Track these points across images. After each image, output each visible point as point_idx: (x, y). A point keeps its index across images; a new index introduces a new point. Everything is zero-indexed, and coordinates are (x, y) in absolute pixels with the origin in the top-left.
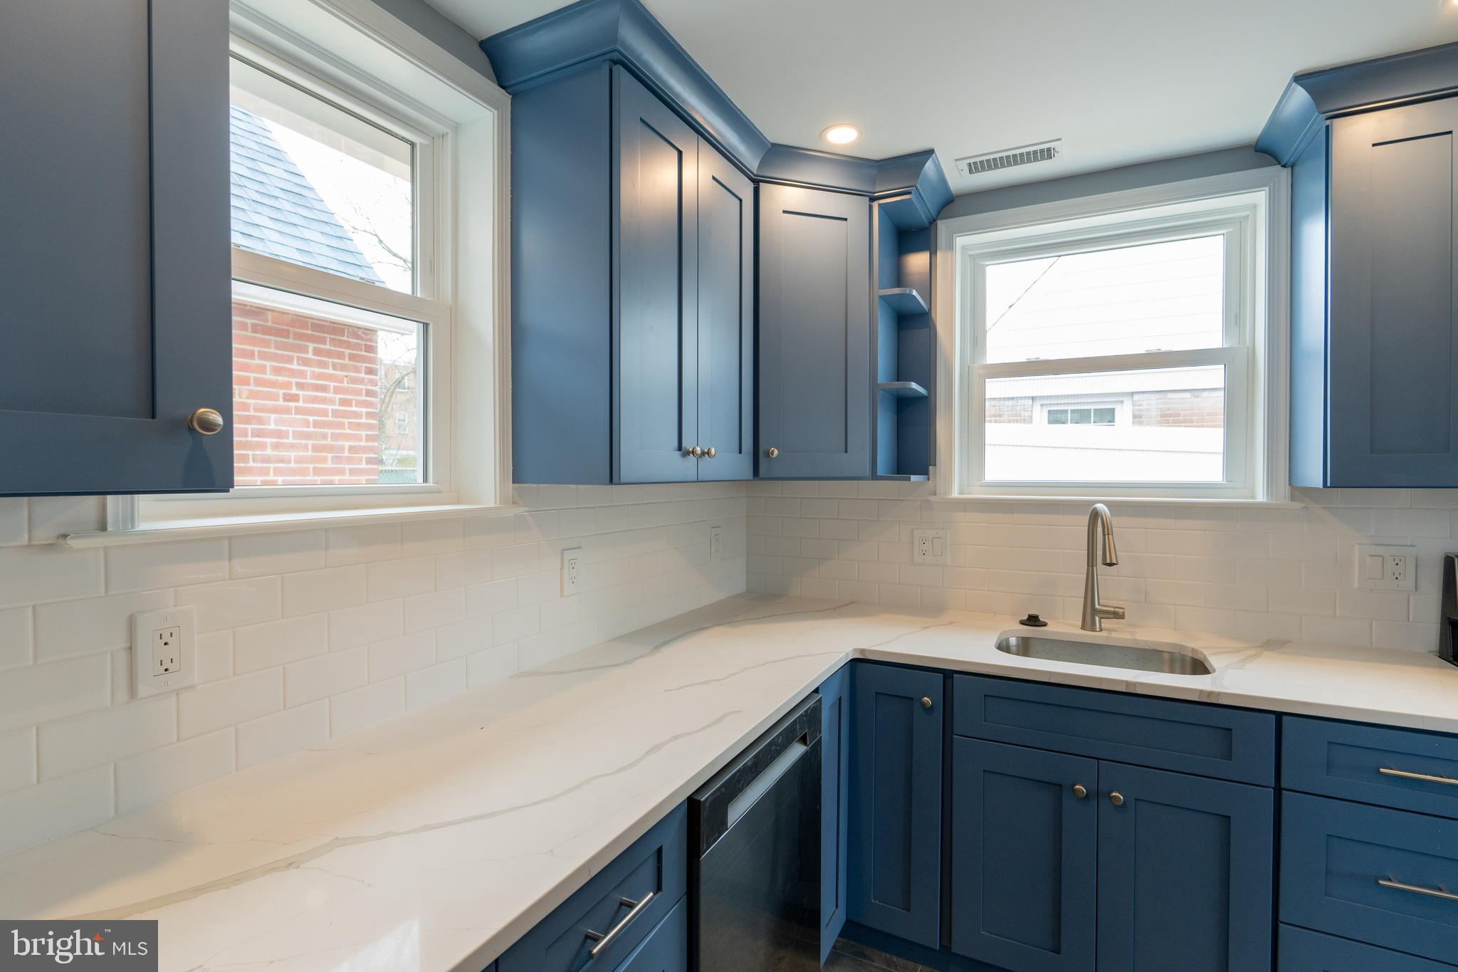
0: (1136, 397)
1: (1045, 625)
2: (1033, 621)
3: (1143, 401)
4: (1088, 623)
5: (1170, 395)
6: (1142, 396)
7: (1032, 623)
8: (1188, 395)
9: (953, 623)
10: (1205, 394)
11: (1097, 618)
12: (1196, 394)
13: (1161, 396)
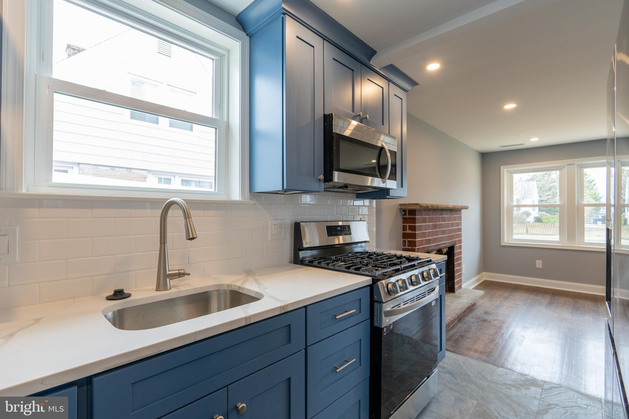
0: (81, 166)
1: (129, 295)
2: (119, 295)
3: (85, 168)
4: (161, 285)
5: (100, 167)
6: (84, 165)
7: (120, 297)
8: (108, 168)
9: (39, 319)
10: (117, 169)
11: (168, 280)
12: (112, 168)
13: (95, 167)
